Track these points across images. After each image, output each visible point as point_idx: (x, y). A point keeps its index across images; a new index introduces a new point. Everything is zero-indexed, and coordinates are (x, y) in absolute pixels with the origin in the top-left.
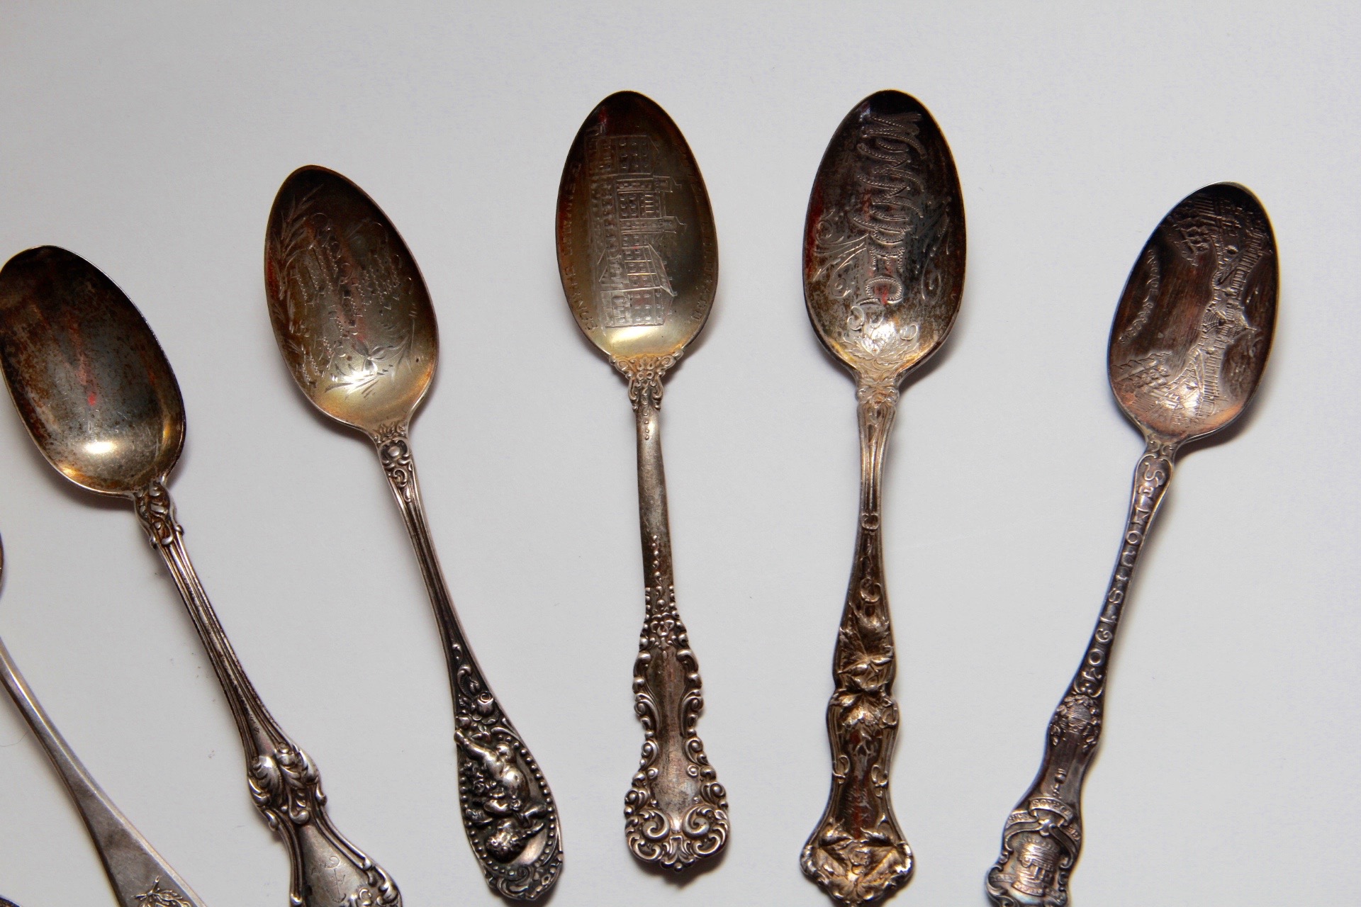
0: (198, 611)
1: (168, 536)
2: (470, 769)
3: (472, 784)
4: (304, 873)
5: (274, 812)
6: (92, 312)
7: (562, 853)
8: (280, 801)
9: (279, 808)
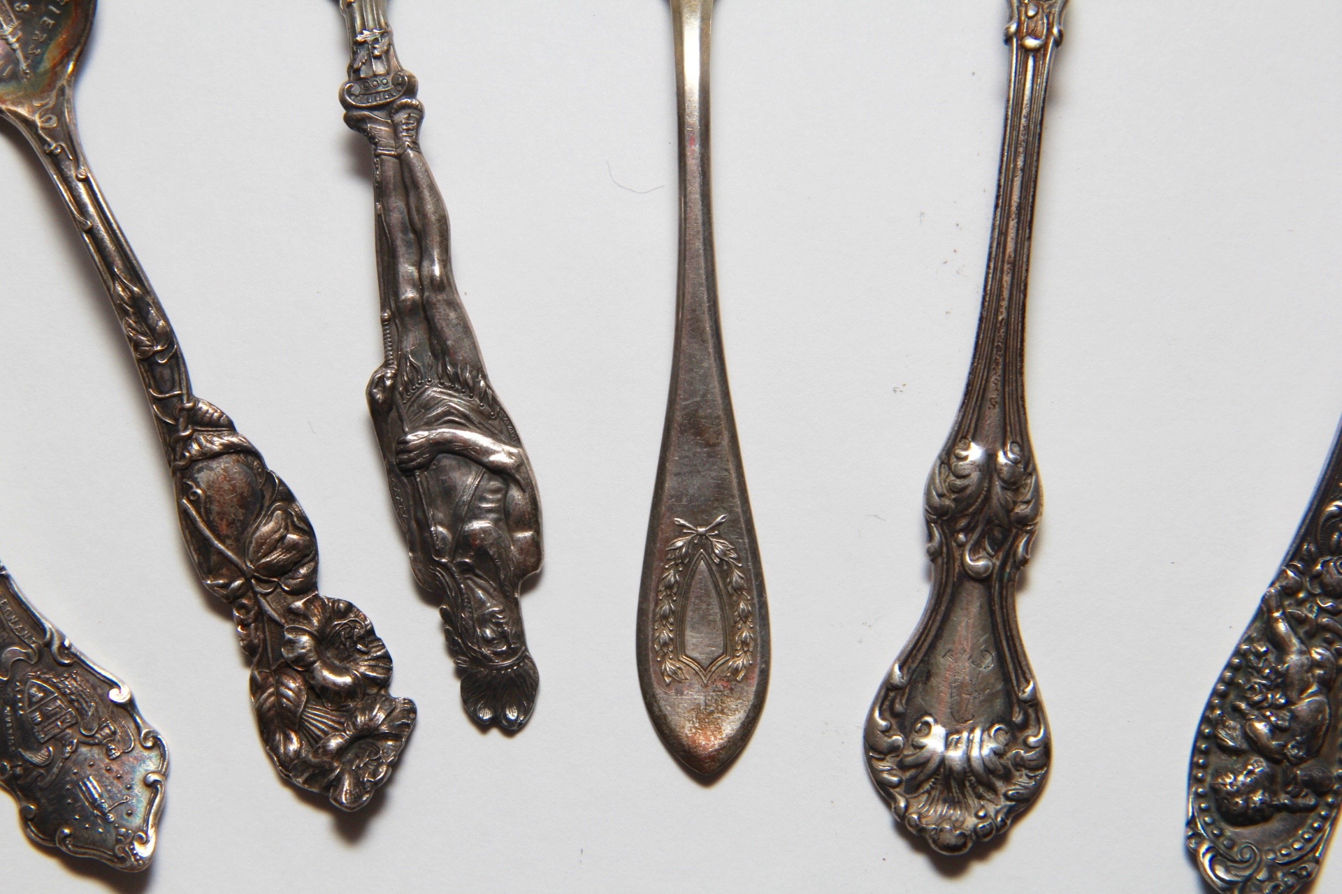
0: (1014, 176)
1: (1036, 38)
2: (1259, 656)
3: (1248, 681)
4: (933, 646)
5: (943, 533)
7: (1318, 861)
8: (963, 523)
9: (954, 533)
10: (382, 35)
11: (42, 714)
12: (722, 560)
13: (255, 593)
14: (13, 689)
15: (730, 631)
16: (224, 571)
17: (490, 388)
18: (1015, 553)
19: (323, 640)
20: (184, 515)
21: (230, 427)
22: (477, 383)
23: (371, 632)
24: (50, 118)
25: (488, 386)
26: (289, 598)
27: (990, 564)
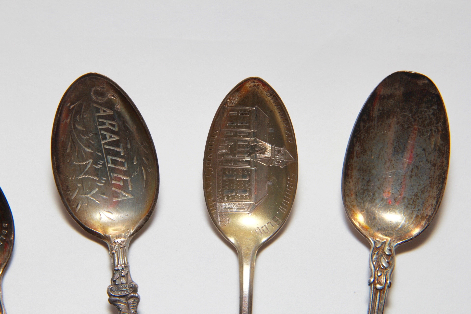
1: (381, 285)
6: (420, 126)
10: (125, 267)
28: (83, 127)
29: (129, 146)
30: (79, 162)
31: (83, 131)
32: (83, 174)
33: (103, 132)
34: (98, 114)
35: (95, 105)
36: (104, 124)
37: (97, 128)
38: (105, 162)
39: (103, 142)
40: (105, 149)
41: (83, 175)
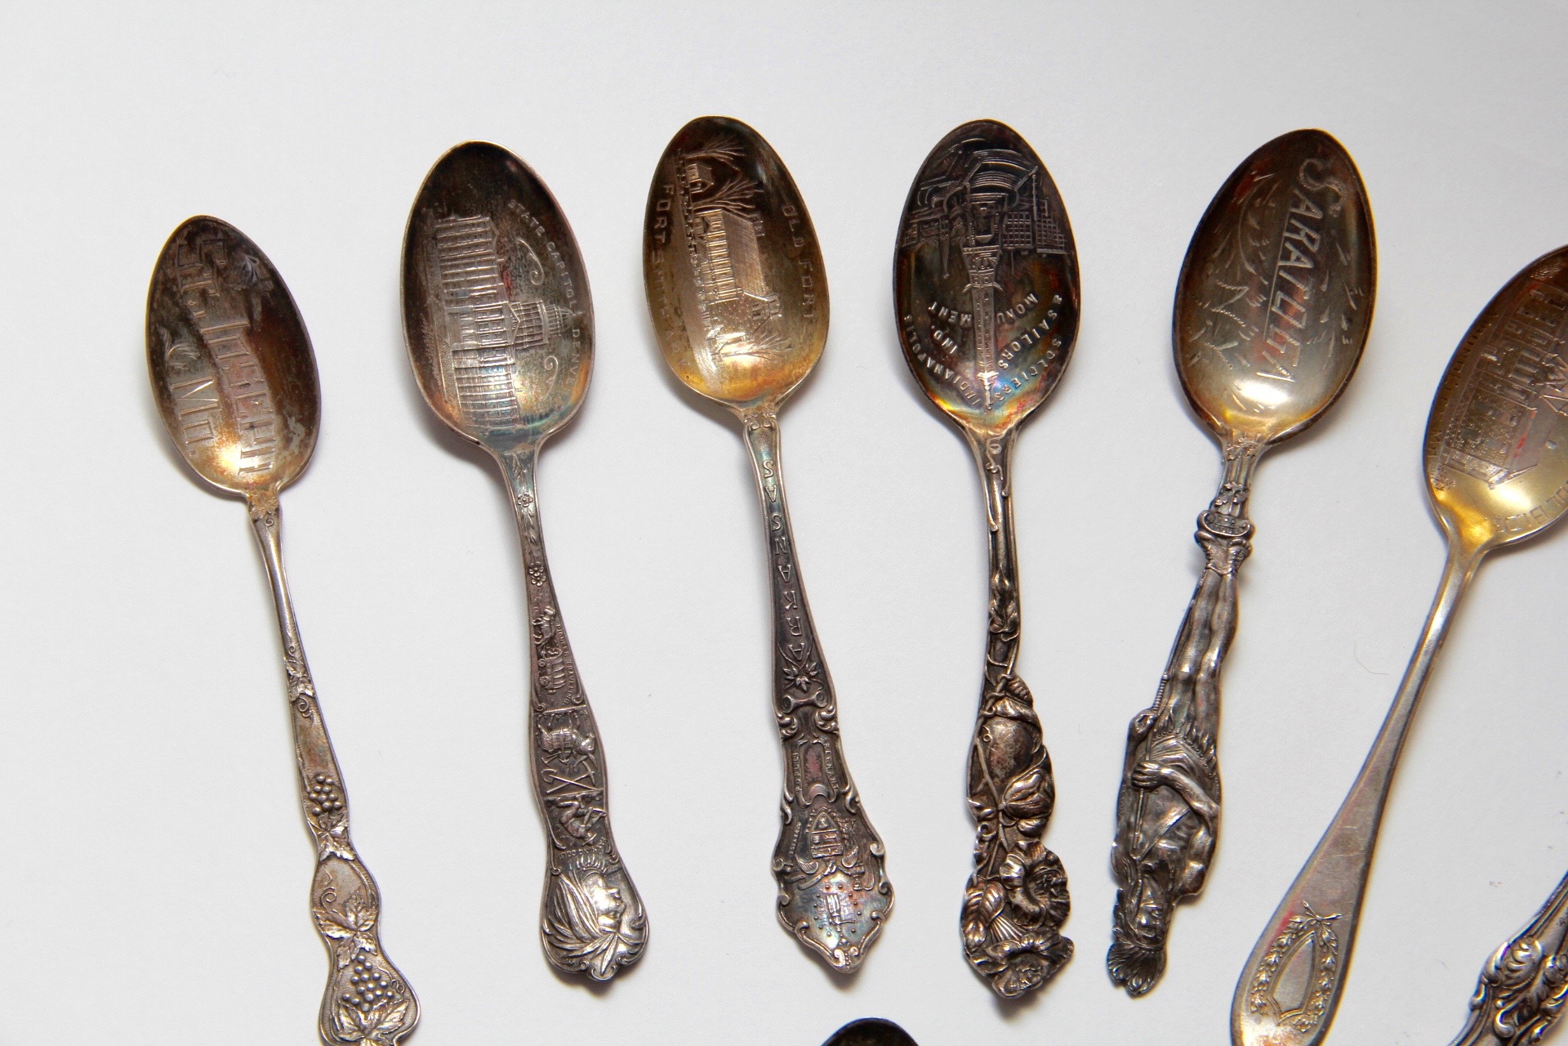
5: (1487, 995)
8: (1504, 994)
9: (1495, 998)
10: (1245, 490)
11: (821, 838)
12: (1325, 944)
13: (999, 822)
14: (809, 813)
15: (1309, 995)
16: (984, 798)
17: (1216, 757)
18: (1532, 1032)
19: (1029, 873)
20: (975, 749)
21: (1029, 703)
22: (1208, 749)
23: (1064, 884)
24: (997, 447)
25: (1215, 754)
26: (1020, 835)
27: (1513, 1030)
28: (1259, 223)
29: (1324, 288)
30: (1226, 282)
31: (1255, 230)
32: (1223, 306)
33: (1288, 246)
34: (1294, 210)
35: (1297, 192)
36: (1297, 231)
37: (1280, 235)
38: (1267, 301)
39: (1281, 263)
40: (1280, 277)
41: (1222, 309)
